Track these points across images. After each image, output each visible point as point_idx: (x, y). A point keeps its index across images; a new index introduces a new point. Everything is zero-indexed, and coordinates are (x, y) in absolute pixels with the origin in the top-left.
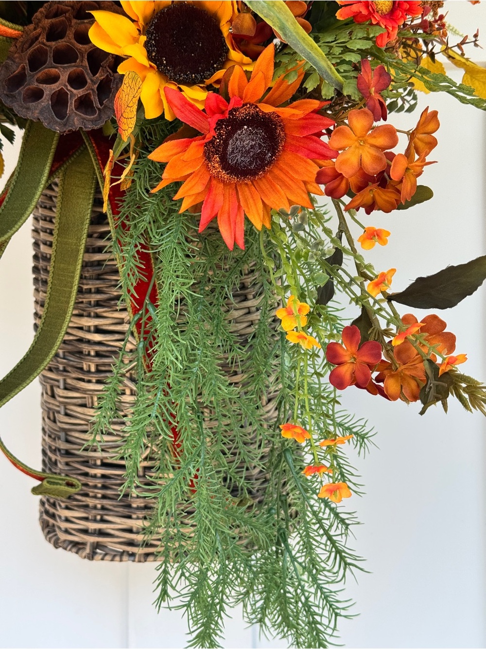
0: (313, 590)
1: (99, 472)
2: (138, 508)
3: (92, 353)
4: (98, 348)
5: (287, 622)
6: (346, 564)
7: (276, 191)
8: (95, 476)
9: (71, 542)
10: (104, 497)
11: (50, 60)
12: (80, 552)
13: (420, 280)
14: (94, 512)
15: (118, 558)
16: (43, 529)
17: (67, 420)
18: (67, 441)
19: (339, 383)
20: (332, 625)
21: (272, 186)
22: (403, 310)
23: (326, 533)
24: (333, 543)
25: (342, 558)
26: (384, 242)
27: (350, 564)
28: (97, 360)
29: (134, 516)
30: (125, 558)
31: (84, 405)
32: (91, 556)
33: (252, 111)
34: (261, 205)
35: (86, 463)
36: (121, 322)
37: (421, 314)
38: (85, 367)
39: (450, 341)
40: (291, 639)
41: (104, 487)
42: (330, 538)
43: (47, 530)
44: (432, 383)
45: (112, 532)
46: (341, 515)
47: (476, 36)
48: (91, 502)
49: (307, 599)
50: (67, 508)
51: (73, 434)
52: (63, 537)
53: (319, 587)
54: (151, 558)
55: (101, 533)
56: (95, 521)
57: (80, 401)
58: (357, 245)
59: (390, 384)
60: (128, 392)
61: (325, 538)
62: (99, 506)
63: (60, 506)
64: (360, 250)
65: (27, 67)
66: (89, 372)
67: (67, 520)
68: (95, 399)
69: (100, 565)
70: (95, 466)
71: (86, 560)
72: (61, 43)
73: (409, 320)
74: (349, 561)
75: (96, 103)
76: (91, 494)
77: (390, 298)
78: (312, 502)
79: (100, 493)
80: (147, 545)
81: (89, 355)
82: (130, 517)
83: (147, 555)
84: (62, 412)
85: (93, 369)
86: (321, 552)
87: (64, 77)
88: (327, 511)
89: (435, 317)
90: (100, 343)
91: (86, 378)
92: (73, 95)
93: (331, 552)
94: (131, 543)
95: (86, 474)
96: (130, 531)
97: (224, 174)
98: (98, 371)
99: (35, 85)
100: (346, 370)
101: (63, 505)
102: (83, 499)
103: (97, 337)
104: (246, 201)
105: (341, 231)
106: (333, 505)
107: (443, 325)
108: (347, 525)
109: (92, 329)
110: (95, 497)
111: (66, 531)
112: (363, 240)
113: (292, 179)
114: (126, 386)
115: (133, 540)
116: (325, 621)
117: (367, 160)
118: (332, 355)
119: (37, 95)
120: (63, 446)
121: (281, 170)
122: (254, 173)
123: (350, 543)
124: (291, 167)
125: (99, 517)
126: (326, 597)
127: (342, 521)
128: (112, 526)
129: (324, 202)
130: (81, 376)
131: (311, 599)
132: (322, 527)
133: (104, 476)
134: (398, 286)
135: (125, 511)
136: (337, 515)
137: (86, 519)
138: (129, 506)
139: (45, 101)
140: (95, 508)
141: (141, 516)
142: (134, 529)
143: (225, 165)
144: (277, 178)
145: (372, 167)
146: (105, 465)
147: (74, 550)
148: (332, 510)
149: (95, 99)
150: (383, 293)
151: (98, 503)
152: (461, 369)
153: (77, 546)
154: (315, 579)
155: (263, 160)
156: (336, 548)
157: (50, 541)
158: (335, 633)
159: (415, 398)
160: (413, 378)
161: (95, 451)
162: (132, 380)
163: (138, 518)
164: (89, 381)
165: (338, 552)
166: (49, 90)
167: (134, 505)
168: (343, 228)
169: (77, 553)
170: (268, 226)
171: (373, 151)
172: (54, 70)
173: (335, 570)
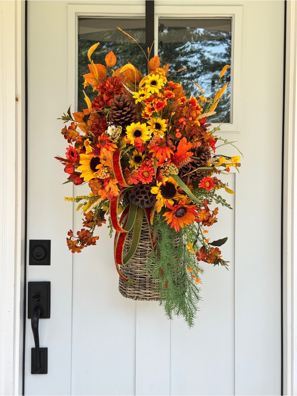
0: (191, 305)
1: (138, 279)
2: (148, 288)
3: (139, 251)
4: (141, 250)
5: (185, 313)
6: (198, 299)
7: (186, 220)
8: (137, 280)
9: (130, 296)
10: (139, 285)
11: (140, 193)
12: (133, 298)
13: (214, 241)
14: (137, 288)
15: (143, 300)
16: (122, 294)
17: (131, 266)
18: (131, 271)
19: (199, 260)
20: (195, 312)
21: (185, 219)
22: (211, 246)
23: (194, 292)
24: (196, 294)
25: (198, 298)
26: (208, 233)
27: (199, 299)
28: (140, 252)
29: (147, 290)
30: (144, 300)
31: (136, 263)
32: (136, 300)
33: (182, 206)
34: (183, 223)
35: (135, 277)
36: (147, 244)
37: (215, 247)
38: (137, 254)
39: (220, 252)
40: (185, 318)
41: (139, 283)
42: (195, 293)
43: (123, 293)
44: (216, 261)
45: (141, 293)
46: (197, 288)
47: (227, 183)
48: (136, 286)
49: (190, 307)
50: (130, 288)
51: (133, 270)
52: (128, 295)
53: (192, 304)
54: (151, 300)
55: (138, 294)
56: (137, 291)
57: (135, 262)
58: (203, 233)
59: (209, 261)
60: (147, 260)
61: (194, 293)
62: (138, 287)
63: (128, 287)
64: (203, 234)
65: (135, 194)
66: (138, 255)
67: (130, 291)
68: (139, 261)
69: (138, 301)
70: (138, 277)
71: (135, 300)
72: (143, 190)
73: (212, 248)
74: (199, 298)
75: (150, 202)
76: (136, 284)
77: (209, 244)
78: (191, 285)
79: (138, 284)
80: (149, 296)
81: (138, 251)
82: (146, 290)
83: (150, 299)
84: (130, 264)
85: (139, 254)
86: (193, 296)
87: (143, 197)
88: (194, 287)
89: (217, 248)
90: (141, 249)
91: (137, 256)
92: (145, 201)
93: (195, 296)
94: (146, 296)
95: (135, 279)
96: (146, 293)
97: (176, 217)
98: (140, 255)
99: (137, 198)
100: (200, 257)
101: (129, 287)
102: (134, 285)
103: (141, 247)
104: (180, 222)
105: (199, 229)
106: (196, 286)
107: (219, 249)
108: (199, 291)
109: (140, 245)
110: (137, 285)
111: (129, 293)
112: (204, 232)
113: (189, 218)
114: (147, 258)
115: (146, 295)
116: (194, 311)
117: (205, 218)
118: (197, 254)
119: (138, 200)
120: (130, 272)
121: (187, 216)
122: (181, 217)
123: (199, 294)
124: (189, 215)
125: (138, 290)
126: (194, 306)
127: (198, 290)
128: (141, 292)
129: (195, 223)
130: (136, 256)
131: (191, 307)
132: (193, 291)
133: (139, 280)
134: (211, 241)
135: (145, 288)
136: (196, 288)
137: (135, 290)
138: (146, 287)
139: (139, 202)
140: (137, 287)
141: (148, 289)
142: (147, 293)
143: (176, 216)
144: (186, 217)
145: (206, 219)
146: (140, 277)
147: (131, 298)
148: (195, 287)
149: (150, 201)
150: (208, 243)
151: (138, 286)
152: (221, 258)
153: (132, 297)
154: (191, 303)
155: (184, 214)
156: (196, 295)
157: (124, 296)
158: (196, 314)
159: (213, 263)
160: (213, 259)
161: (138, 274)
162: (148, 257)
163: (148, 290)
164: (138, 257)
165: (197, 296)
166: (140, 199)
167: (147, 287)
168: (199, 228)
169: (132, 299)
170: (184, 227)
171: (205, 216)
172: (141, 195)
173: (196, 300)
